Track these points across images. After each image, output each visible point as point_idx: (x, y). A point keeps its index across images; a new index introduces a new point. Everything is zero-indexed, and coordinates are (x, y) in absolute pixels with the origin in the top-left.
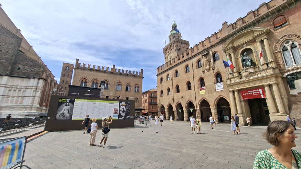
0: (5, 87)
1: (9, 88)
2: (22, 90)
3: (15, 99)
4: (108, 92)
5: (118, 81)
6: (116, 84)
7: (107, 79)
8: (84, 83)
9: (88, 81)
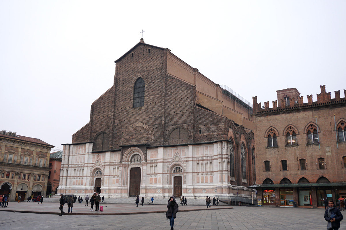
0: (193, 161)
1: (196, 161)
2: (209, 162)
3: (205, 175)
4: (320, 150)
5: (340, 121)
6: (334, 128)
7: (313, 122)
8: (272, 139)
9: (278, 133)
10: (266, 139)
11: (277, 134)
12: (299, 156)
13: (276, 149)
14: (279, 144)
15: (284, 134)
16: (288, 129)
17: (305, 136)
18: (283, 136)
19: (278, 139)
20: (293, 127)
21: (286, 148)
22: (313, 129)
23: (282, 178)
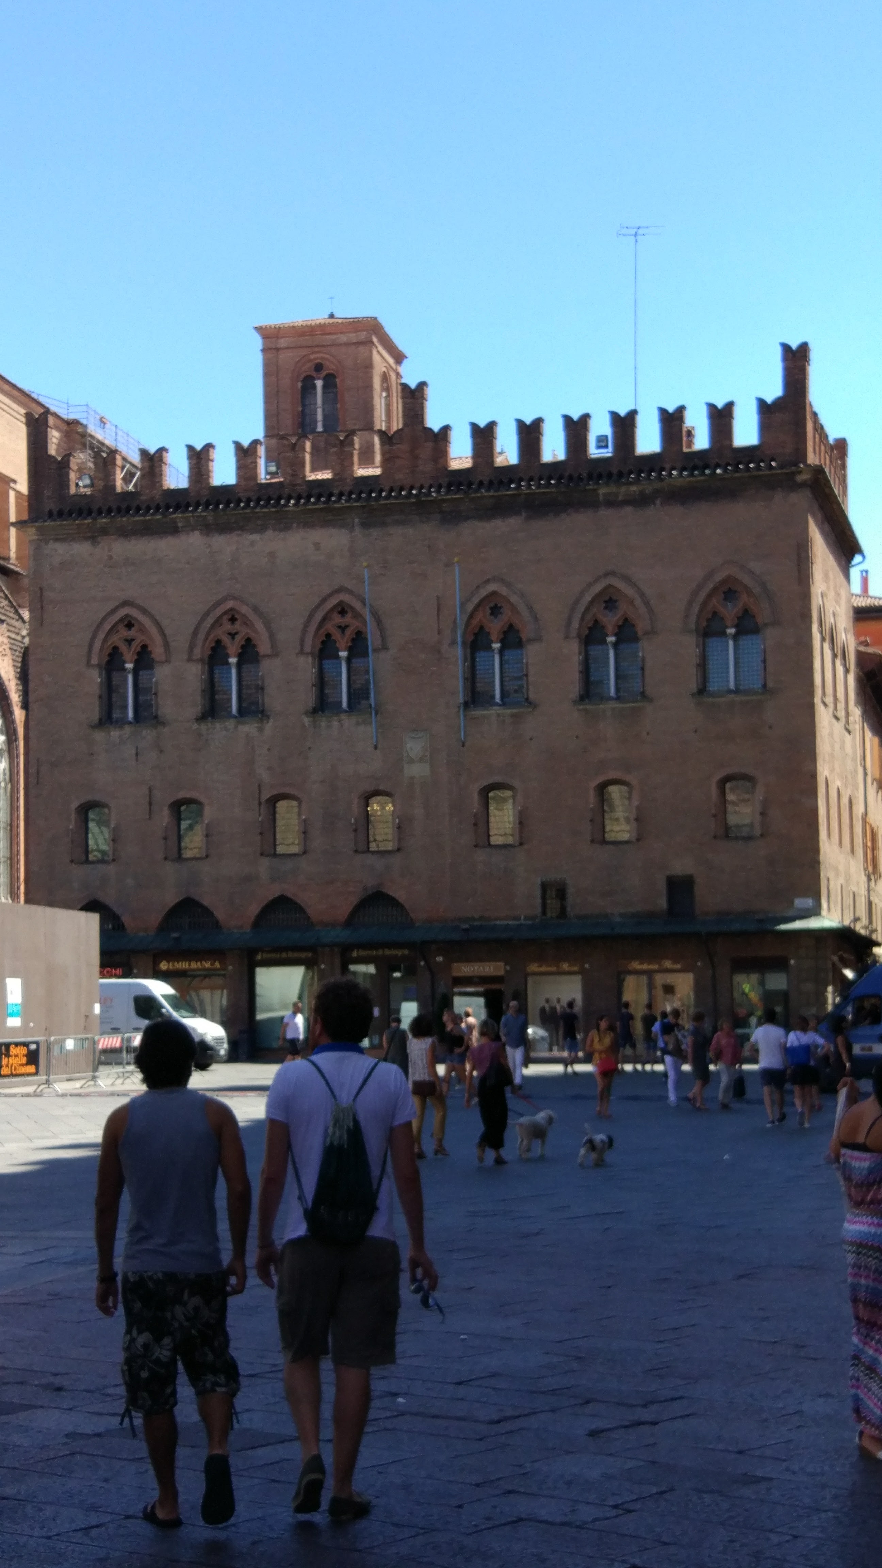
4: (376, 747)
5: (483, 593)
6: (454, 630)
7: (350, 592)
8: (130, 678)
9: (166, 645)
10: (96, 677)
11: (157, 651)
12: (265, 776)
13: (148, 734)
14: (167, 707)
15: (197, 652)
16: (217, 622)
17: (306, 668)
18: (190, 660)
19: (162, 675)
20: (244, 616)
21: (203, 727)
22: (348, 632)
23: (171, 898)
